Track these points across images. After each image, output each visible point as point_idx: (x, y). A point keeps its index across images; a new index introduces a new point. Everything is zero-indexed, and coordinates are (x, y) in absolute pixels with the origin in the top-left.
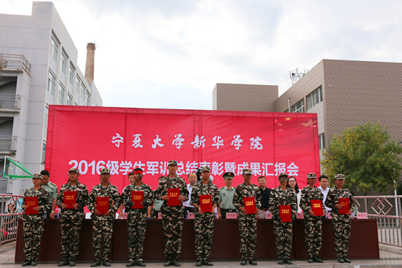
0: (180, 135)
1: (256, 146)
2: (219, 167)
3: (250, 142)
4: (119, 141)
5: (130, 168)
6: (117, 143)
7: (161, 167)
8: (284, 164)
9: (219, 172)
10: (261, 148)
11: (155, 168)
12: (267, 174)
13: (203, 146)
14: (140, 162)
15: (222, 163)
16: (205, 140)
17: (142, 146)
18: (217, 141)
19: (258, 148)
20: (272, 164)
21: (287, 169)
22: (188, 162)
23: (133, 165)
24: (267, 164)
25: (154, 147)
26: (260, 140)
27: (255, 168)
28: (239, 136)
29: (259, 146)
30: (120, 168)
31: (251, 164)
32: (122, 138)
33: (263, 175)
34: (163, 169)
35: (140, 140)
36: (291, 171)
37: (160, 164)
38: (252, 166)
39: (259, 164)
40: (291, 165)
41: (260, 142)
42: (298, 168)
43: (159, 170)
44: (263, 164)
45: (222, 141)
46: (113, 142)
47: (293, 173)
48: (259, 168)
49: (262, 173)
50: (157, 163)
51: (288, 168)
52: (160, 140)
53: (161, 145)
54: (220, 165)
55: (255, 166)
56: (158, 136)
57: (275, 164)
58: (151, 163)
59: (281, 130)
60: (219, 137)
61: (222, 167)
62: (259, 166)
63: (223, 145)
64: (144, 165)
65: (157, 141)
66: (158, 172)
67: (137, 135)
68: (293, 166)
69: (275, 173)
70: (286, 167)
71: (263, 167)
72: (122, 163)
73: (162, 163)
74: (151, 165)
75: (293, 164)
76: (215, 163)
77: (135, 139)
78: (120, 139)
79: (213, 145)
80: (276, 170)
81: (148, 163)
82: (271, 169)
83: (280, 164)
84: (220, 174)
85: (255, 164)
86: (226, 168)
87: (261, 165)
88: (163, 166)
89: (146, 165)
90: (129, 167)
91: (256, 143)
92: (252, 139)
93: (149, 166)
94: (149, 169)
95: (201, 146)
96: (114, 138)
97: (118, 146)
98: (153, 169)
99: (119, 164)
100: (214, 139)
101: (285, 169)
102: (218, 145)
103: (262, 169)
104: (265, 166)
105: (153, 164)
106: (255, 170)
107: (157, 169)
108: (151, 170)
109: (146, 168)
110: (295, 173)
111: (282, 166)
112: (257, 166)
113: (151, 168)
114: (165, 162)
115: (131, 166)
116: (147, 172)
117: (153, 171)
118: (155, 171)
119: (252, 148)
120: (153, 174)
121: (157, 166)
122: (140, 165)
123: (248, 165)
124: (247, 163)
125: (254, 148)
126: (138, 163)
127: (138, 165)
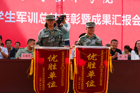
2: (77, 18)
7: (29, 17)
8: (130, 16)
9: (77, 21)
10: (112, 2)
11: (24, 17)
12: (116, 24)
14: (10, 12)
15: (79, 14)
19: (109, 3)
20: (120, 16)
21: (132, 20)
23: (4, 14)
24: (116, 16)
27: (107, 19)
29: (110, 1)
31: (104, 15)
33: (113, 24)
34: (31, 18)
36: (135, 22)
37: (28, 14)
38: (104, 17)
39: (110, 15)
40: (135, 17)
43: (27, 19)
44: (113, 15)
47: (137, 23)
48: (110, 19)
49: (112, 23)
50: (26, 13)
51: (133, 19)
54: (78, 16)
55: (107, 17)
57: (122, 16)
58: (21, 13)
61: (79, 18)
62: (110, 17)
64: (14, 14)
66: (26, 21)
68: (137, 18)
69: (122, 23)
70: (131, 18)
71: (113, 18)
74: (20, 15)
75: (137, 16)
76: (73, 14)
80: (124, 21)
81: (17, 13)
82: (120, 20)
83: (127, 16)
84: (77, 23)
85: (107, 15)
86: (82, 18)
87: (111, 17)
88: (31, 15)
89: (16, 14)
90: (1, 16)
93: (19, 16)
94: (18, 18)
98: (22, 18)
101: (130, 20)
103: (112, 20)
104: (114, 17)
105: (22, 14)
106: (107, 20)
107: (25, 18)
108: (20, 18)
109: (16, 17)
110: (138, 23)
111: (128, 18)
112: (108, 17)
113: (20, 17)
114: (32, 13)
115: (3, 15)
116: (17, 21)
117: (22, 20)
118: (23, 20)
119: (104, 2)
120: (22, 22)
121: (26, 15)
122: (11, 14)
123: (100, 16)
124: (100, 14)
125: (106, 2)
126: (9, 13)
127: (8, 14)
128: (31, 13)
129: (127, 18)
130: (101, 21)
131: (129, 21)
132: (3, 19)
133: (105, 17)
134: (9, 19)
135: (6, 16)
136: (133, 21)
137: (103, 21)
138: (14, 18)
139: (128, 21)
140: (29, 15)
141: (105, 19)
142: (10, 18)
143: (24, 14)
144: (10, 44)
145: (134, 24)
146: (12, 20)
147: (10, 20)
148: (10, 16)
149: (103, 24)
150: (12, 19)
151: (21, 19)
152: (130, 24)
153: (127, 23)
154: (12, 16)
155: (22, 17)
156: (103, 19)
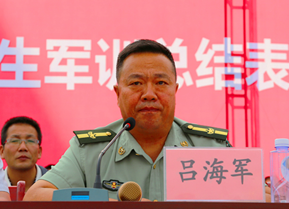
11: (79, 62)
14: (20, 40)
22: (205, 42)
37: (96, 50)
43: (94, 71)
50: (87, 44)
58: (64, 44)
64: (35, 51)
66: (88, 80)
74: (63, 53)
81: (51, 44)
89: (44, 51)
93: (56, 57)
94: (54, 67)
98: (71, 68)
105: (71, 49)
107: (85, 69)
108: (62, 69)
109: (44, 62)
113: (64, 62)
114: (116, 43)
116: (48, 80)
117: (71, 74)
118: (77, 74)
120: (70, 87)
121: (87, 55)
122: (21, 50)
126: (12, 44)
127: (11, 51)
128: (110, 44)
134: (11, 75)
138: (33, 68)
140: (101, 52)
142: (19, 67)
143: (81, 49)
146: (27, 76)
147: (19, 76)
148: (19, 59)
150: (24, 73)
151: (64, 74)
154: (28, 59)
155: (71, 63)
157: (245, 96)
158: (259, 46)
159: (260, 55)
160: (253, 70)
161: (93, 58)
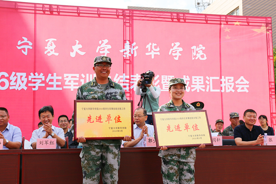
0: (106, 41)
1: (199, 56)
3: (191, 51)
4: (26, 47)
5: (42, 82)
6: (24, 49)
8: (232, 78)
10: (205, 58)
11: (75, 81)
12: (212, 90)
13: (135, 55)
14: (55, 74)
15: (158, 76)
16: (137, 48)
17: (57, 54)
18: (151, 49)
19: (201, 59)
20: (218, 78)
21: (235, 84)
22: (117, 75)
23: (46, 78)
24: (212, 78)
25: (73, 55)
26: (204, 48)
27: (198, 83)
28: (178, 44)
29: (202, 56)
30: (29, 82)
31: (193, 77)
32: (31, 44)
33: (207, 90)
35: (54, 46)
36: (241, 87)
37: (80, 77)
38: (193, 80)
39: (202, 77)
40: (240, 79)
41: (204, 51)
42: (248, 83)
44: (207, 78)
45: (158, 49)
46: (19, 48)
47: (243, 88)
48: (202, 83)
49: (205, 88)
50: (78, 75)
51: (236, 82)
52: (80, 46)
53: (82, 53)
54: (156, 78)
55: (198, 80)
56: (77, 42)
57: (221, 78)
58: (70, 75)
59: (228, 37)
60: (154, 45)
61: (158, 81)
62: (202, 80)
63: (158, 53)
64: (60, 78)
65: (77, 48)
67: (51, 40)
68: (242, 81)
69: (221, 89)
70: (234, 82)
71: (207, 82)
72: (32, 76)
73: (83, 76)
75: (242, 78)
77: (48, 45)
78: (27, 44)
79: (147, 54)
80: (223, 85)
81: (65, 75)
82: (218, 84)
83: (227, 78)
85: (198, 77)
86: (162, 82)
87: (205, 79)
88: (85, 79)
89: (63, 78)
90: (40, 81)
91: (199, 52)
92: (194, 47)
93: (67, 80)
94: (66, 83)
95: (133, 55)
96: (19, 43)
97: (26, 53)
98: (72, 83)
99: (27, 77)
100: (148, 46)
101: (233, 84)
102: (153, 53)
103: (205, 84)
104: (209, 81)
105: (72, 77)
106: (198, 85)
107: (77, 84)
108: (69, 84)
109: (63, 81)
110: (245, 88)
111: (230, 81)
112: (200, 80)
113: (70, 81)
114: (87, 75)
115: (43, 79)
116: (65, 87)
117: (72, 85)
118: (74, 85)
119: (193, 59)
120: (72, 90)
121: (78, 79)
122: (55, 78)
123: (189, 79)
124: (188, 77)
125: (196, 58)
126: (52, 75)
127: (52, 78)
128: (85, 75)
129: (228, 82)
130: (190, 86)
131: (231, 86)
132: (43, 85)
133: (196, 80)
134: (52, 86)
135: (47, 80)
136: (237, 86)
137: (192, 86)
138: (59, 83)
139: (229, 86)
140: (82, 78)
141: (195, 83)
142: (55, 83)
143: (76, 77)
144: (64, 123)
145: (239, 90)
146: (57, 86)
147: (55, 86)
148: (55, 80)
149: (193, 90)
151: (70, 85)
152: (233, 91)
153: (229, 89)
154: (57, 81)
155: (72, 82)
156: (193, 83)
157: (130, 93)
158: (134, 76)
159: (134, 79)
160: (133, 84)
161: (80, 80)
